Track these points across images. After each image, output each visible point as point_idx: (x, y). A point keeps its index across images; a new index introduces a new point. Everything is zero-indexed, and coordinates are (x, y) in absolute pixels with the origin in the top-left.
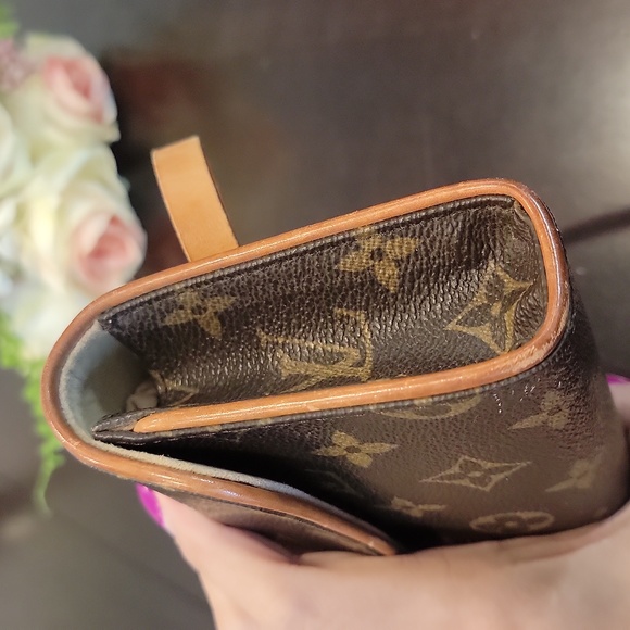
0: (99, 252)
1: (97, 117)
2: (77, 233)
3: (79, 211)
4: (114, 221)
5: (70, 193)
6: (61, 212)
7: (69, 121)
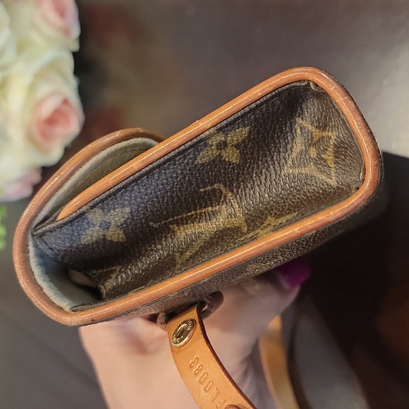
0: (51, 121)
1: (66, 32)
2: (39, 104)
3: (44, 90)
4: (65, 102)
5: (40, 76)
6: (32, 88)
7: (47, 30)
